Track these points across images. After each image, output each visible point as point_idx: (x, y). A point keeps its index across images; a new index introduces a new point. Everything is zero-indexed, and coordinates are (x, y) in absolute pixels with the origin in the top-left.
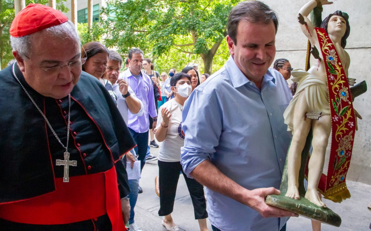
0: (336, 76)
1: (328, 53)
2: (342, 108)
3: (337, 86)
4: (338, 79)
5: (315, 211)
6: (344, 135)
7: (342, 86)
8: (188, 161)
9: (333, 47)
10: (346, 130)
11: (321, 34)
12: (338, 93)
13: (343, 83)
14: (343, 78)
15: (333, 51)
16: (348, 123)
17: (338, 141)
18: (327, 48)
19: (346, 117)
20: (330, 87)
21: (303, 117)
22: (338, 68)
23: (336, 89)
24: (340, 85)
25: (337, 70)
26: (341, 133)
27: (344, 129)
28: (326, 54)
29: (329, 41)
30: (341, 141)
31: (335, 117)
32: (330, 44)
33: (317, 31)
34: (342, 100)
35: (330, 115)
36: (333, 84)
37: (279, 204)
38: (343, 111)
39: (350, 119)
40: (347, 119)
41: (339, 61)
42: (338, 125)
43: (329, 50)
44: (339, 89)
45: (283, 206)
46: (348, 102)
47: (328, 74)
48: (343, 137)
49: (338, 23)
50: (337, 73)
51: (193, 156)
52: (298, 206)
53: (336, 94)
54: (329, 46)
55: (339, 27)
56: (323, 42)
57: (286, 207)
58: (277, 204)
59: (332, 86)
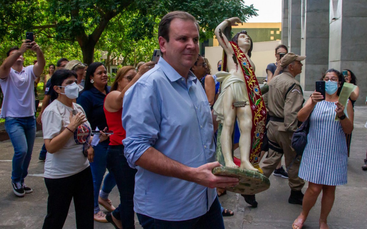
0: (249, 77)
1: (242, 60)
2: (257, 100)
3: (252, 84)
4: (251, 78)
5: (254, 174)
6: (259, 120)
7: (255, 84)
8: (135, 148)
9: (244, 56)
10: (261, 117)
11: (234, 46)
12: (252, 88)
13: (255, 82)
14: (255, 78)
15: (245, 58)
16: (261, 111)
17: (256, 125)
18: (241, 56)
19: (260, 107)
20: (247, 84)
21: (231, 106)
22: (250, 71)
23: (251, 85)
24: (253, 83)
25: (250, 72)
26: (257, 119)
27: (260, 116)
28: (240, 60)
29: (241, 52)
30: (257, 125)
31: (253, 106)
32: (242, 54)
33: (231, 44)
34: (256, 94)
35: (249, 105)
36: (249, 81)
37: (227, 171)
38: (258, 102)
39: (262, 108)
40: (261, 108)
41: (250, 66)
42: (255, 112)
43: (242, 57)
44: (252, 86)
45: (231, 171)
46: (260, 96)
47: (245, 75)
48: (259, 122)
49: (246, 39)
50: (250, 75)
51: (139, 144)
52: (241, 170)
53: (251, 89)
54: (241, 55)
55: (247, 42)
56: (237, 52)
57: (232, 172)
58: (226, 171)
59: (248, 83)
